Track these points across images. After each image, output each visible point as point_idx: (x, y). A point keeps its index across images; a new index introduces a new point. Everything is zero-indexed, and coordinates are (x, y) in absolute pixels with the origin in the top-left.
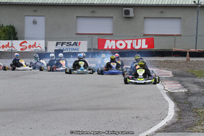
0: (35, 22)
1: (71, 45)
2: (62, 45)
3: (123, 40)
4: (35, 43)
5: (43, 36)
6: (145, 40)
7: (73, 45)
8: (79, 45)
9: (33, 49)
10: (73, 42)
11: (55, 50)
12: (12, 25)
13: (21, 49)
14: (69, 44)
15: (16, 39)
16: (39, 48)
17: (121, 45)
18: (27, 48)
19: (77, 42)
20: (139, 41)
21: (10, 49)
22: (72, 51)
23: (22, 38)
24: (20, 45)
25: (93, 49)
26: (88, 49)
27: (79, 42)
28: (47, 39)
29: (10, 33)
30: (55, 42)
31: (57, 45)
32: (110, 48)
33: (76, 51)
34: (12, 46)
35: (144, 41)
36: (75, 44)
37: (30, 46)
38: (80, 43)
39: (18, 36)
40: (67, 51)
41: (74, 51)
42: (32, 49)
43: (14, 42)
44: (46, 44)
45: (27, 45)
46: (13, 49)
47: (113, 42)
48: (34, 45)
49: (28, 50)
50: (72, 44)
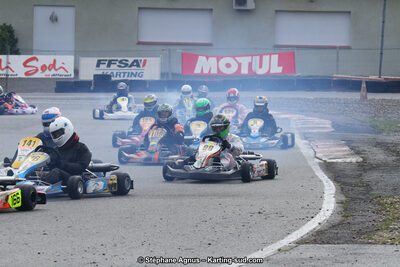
0: (54, 19)
1: (126, 65)
2: (109, 66)
3: (234, 57)
4: (55, 61)
5: (72, 47)
6: (277, 56)
7: (132, 65)
8: (144, 65)
9: (49, 73)
10: (131, 60)
11: (95, 76)
12: (8, 24)
13: (26, 74)
14: (124, 64)
15: (16, 52)
16: (61, 72)
17: (228, 65)
18: (37, 70)
19: (139, 59)
20: (266, 58)
21: (4, 72)
22: (130, 79)
23: (29, 51)
24: (25, 64)
25: (173, 74)
26: (162, 75)
27: (143, 59)
28: (79, 53)
29: (4, 40)
30: (95, 60)
31: (98, 66)
32: (206, 71)
33: (137, 78)
34: (7, 67)
35: (275, 58)
36: (136, 63)
37: (44, 68)
38: (145, 61)
39: (20, 46)
40: (118, 78)
41: (133, 78)
42: (47, 72)
43: (12, 58)
44: (77, 63)
45: (38, 65)
46: (10, 72)
47: (213, 60)
48: (53, 65)
49: (39, 75)
50: (129, 63)
